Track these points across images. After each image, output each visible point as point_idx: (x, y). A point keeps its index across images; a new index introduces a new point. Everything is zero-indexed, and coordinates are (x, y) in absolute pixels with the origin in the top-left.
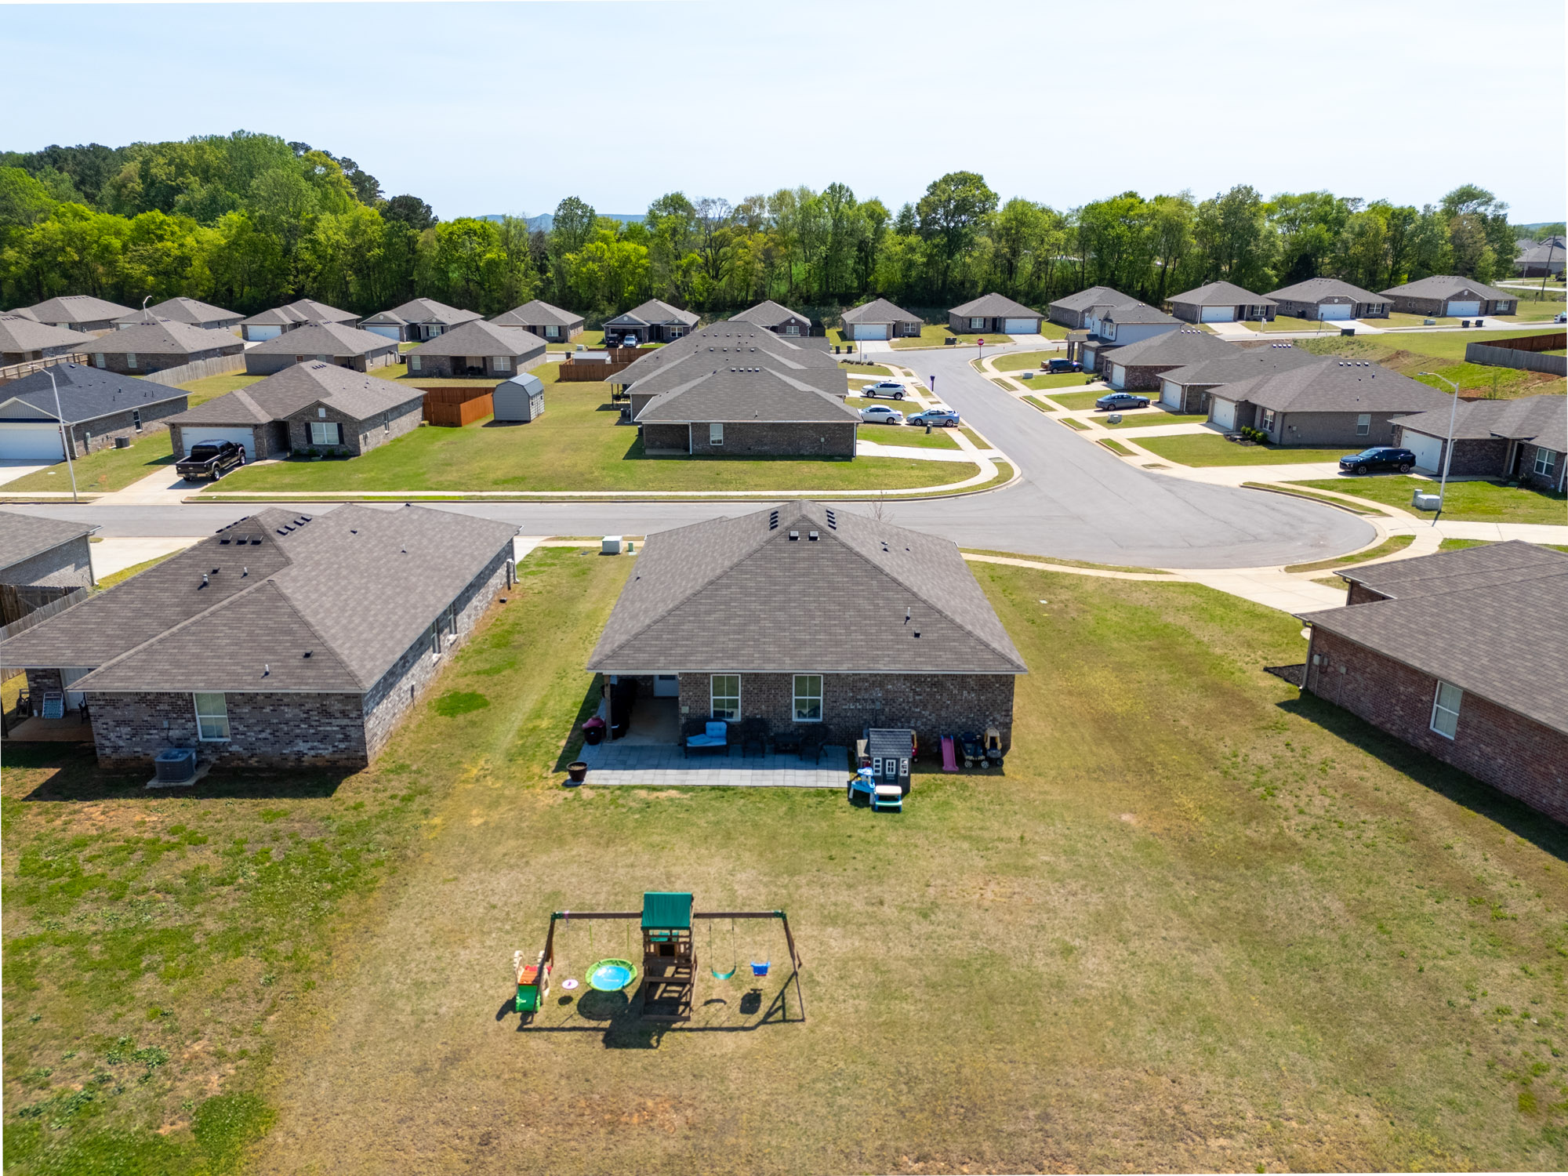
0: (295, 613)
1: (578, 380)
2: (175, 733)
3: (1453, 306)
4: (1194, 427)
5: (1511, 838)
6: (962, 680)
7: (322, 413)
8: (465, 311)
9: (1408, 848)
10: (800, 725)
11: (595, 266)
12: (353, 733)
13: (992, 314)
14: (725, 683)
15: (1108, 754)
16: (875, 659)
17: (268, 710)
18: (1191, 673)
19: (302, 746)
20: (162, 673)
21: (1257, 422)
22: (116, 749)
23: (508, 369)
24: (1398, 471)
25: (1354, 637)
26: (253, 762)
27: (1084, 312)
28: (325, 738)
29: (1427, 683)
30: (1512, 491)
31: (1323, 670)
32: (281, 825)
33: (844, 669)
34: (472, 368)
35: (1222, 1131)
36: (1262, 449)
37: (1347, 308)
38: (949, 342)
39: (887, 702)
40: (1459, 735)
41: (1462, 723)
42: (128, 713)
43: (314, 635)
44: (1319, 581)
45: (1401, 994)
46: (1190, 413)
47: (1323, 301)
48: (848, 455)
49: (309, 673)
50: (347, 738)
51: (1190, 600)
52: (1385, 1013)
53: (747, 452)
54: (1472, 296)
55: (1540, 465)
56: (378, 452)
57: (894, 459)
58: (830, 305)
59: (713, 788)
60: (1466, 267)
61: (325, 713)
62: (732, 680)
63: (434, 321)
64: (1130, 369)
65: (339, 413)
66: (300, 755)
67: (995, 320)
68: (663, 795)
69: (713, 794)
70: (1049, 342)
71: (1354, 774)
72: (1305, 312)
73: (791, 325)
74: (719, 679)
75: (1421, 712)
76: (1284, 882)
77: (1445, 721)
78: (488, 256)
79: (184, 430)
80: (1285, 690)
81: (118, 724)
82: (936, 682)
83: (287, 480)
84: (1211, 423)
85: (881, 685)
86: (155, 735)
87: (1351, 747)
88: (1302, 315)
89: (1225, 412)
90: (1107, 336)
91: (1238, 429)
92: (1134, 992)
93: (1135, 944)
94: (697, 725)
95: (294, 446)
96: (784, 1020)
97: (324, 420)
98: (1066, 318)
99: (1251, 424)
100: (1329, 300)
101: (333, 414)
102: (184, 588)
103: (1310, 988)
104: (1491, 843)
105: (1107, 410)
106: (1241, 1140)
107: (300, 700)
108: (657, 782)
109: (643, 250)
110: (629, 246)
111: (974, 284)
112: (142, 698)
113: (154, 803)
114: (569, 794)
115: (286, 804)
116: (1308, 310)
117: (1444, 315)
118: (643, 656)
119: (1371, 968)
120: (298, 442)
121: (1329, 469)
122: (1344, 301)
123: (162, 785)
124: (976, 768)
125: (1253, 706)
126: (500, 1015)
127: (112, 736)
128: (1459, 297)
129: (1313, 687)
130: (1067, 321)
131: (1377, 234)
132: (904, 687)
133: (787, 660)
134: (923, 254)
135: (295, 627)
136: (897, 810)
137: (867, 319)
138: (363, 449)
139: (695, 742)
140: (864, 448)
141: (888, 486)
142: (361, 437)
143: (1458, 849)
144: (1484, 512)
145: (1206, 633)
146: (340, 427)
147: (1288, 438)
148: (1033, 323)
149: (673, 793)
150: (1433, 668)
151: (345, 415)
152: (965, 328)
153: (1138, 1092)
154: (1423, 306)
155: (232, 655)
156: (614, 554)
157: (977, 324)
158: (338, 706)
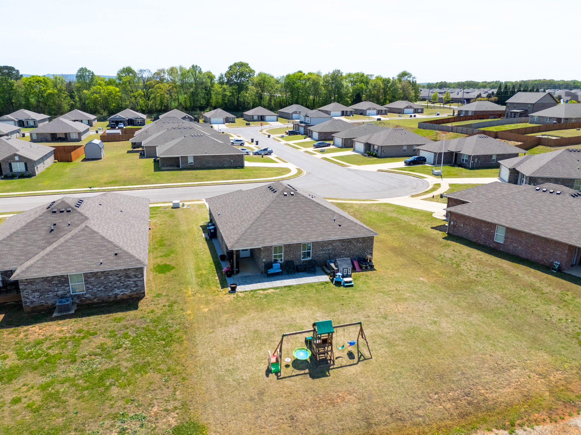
0: (103, 238)
1: (109, 142)
2: (60, 293)
3: (406, 111)
4: (349, 152)
5: (532, 270)
6: (357, 240)
7: (17, 158)
8: (42, 114)
9: (506, 276)
10: (304, 262)
11: (97, 96)
12: (139, 283)
13: (261, 114)
14: (277, 249)
15: (402, 260)
16: (329, 235)
17: (103, 278)
18: (411, 231)
19: (117, 291)
20: (54, 268)
21: (372, 150)
22: (32, 302)
23: (77, 138)
24: (422, 164)
25: (466, 214)
26: (95, 300)
27: (292, 113)
28: (127, 287)
29: (492, 226)
30: (456, 168)
31: (454, 226)
33: (320, 239)
34: (60, 138)
35: (513, 367)
36: (375, 158)
37: (375, 112)
38: (247, 124)
39: (333, 250)
40: (505, 242)
41: (506, 237)
42: (38, 287)
43: (115, 246)
44: (426, 199)
45: (532, 320)
46: (345, 147)
47: (367, 109)
48: (242, 167)
49: (119, 261)
50: (137, 286)
51: (391, 209)
52: (530, 325)
53: (203, 167)
54: (411, 107)
55: (463, 160)
56: (42, 174)
57: (259, 167)
58: (196, 111)
59: (285, 287)
60: (405, 98)
61: (128, 276)
62: (280, 247)
63: (30, 119)
64: (320, 133)
65: (25, 158)
66: (116, 295)
67: (261, 116)
68: (269, 291)
69: (286, 289)
70: (282, 124)
71: (478, 257)
72: (362, 113)
73: (186, 118)
74: (276, 248)
75: (491, 236)
76: (479, 292)
77: (500, 237)
78: (48, 91)
80: (440, 235)
81: (33, 292)
82: (349, 241)
83: (8, 187)
84: (354, 150)
85: (331, 244)
86: (51, 294)
87: (472, 249)
88: (361, 114)
89: (360, 146)
90: (306, 122)
91: (365, 152)
92: (462, 331)
93: (452, 317)
94: (269, 265)
95: (4, 173)
96: (365, 359)
97: (17, 161)
98: (285, 116)
99: (370, 150)
100: (369, 109)
101: (22, 159)
102: (43, 233)
103: (507, 322)
104: (528, 273)
105: (317, 147)
106: (518, 369)
107: (116, 273)
108: (264, 287)
109: (118, 89)
110: (111, 88)
111: (249, 103)
112: (45, 279)
113: (61, 322)
114: (233, 296)
116: (363, 112)
117: (403, 114)
118: (248, 242)
119: (518, 313)
120: (6, 170)
121: (400, 164)
122: (374, 109)
123: (60, 314)
124: (366, 269)
125: (436, 240)
126: (267, 375)
127: (30, 297)
128: (407, 107)
129: (451, 232)
130: (287, 117)
131: (380, 87)
132: (338, 244)
133: (300, 238)
134: (230, 92)
135: (106, 244)
136: (352, 286)
137: (215, 116)
138: (37, 173)
139: (271, 271)
140: (247, 164)
141: (263, 177)
142: (36, 168)
143: (520, 275)
144: (453, 175)
145: (405, 218)
146: (26, 164)
147: (383, 154)
148: (275, 118)
149: (272, 290)
150: (495, 221)
151: (28, 159)
152: (250, 120)
153: (484, 362)
154: (396, 110)
155: (82, 257)
156: (178, 208)
157: (256, 118)
158: (133, 273)
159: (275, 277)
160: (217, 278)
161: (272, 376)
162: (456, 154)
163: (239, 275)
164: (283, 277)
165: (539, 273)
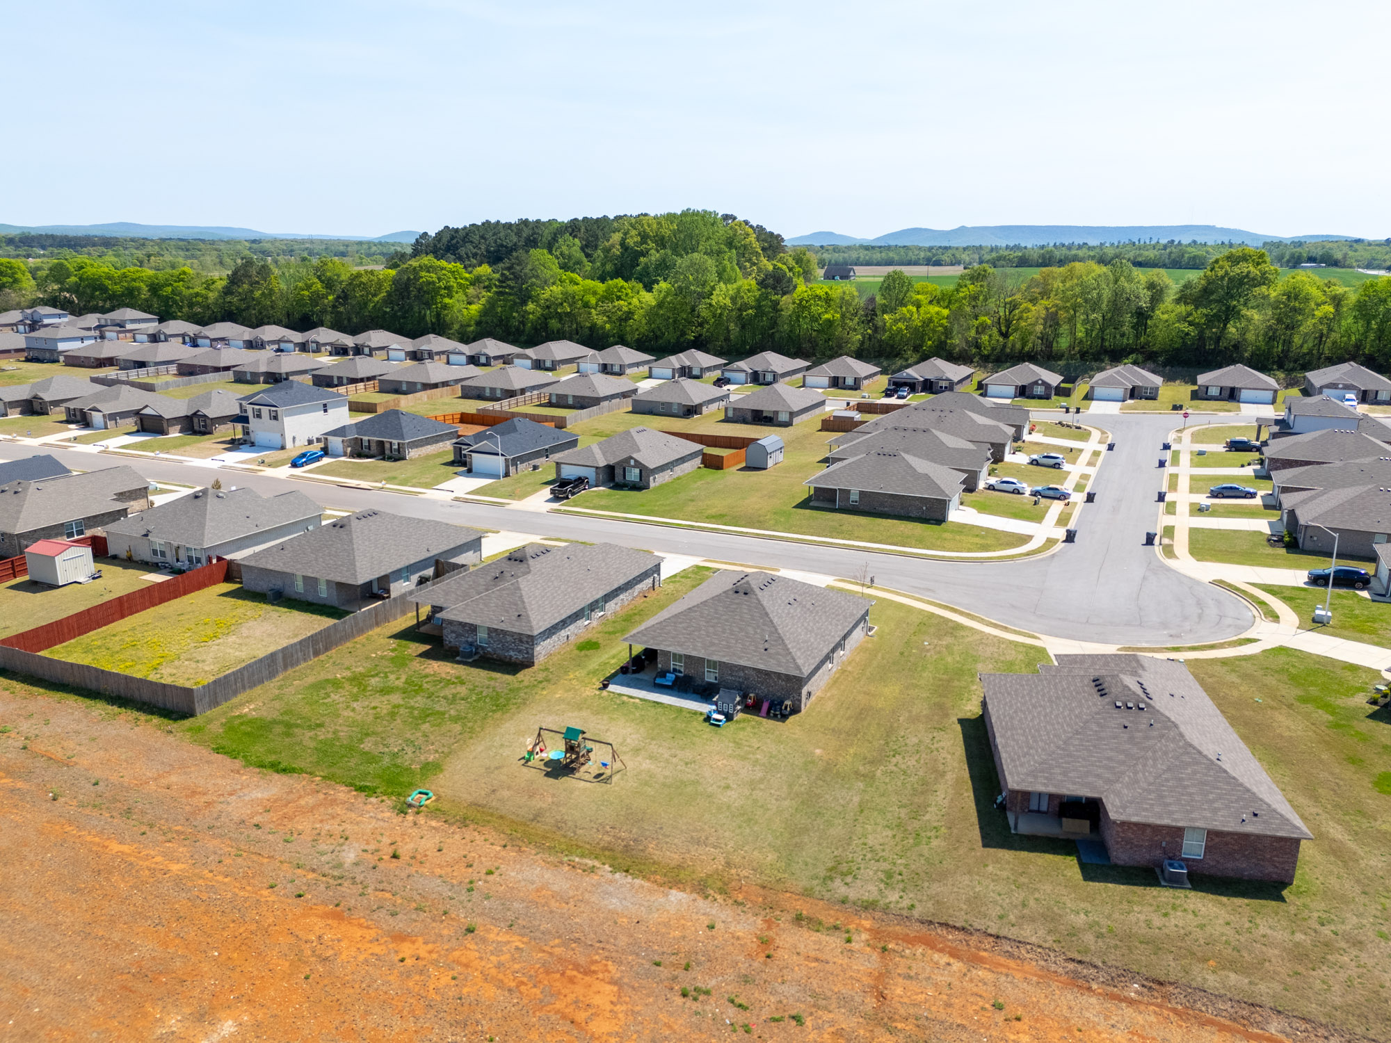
0: (521, 596)
1: (833, 431)
2: (470, 640)
4: (1263, 524)
6: (779, 675)
7: (632, 462)
9: (919, 787)
10: (708, 682)
11: (904, 326)
12: (530, 651)
14: (678, 657)
16: (740, 658)
17: (501, 636)
19: (512, 653)
20: (468, 614)
22: (449, 642)
26: (495, 657)
28: (520, 651)
32: (492, 683)
34: (766, 417)
35: (715, 846)
38: (1176, 408)
42: (455, 629)
43: (525, 608)
48: (938, 520)
49: (518, 623)
50: (527, 653)
53: (874, 511)
59: (654, 702)
61: (521, 641)
62: (680, 656)
63: (772, 369)
65: (641, 463)
66: (511, 656)
67: (1233, 388)
68: (632, 700)
69: (652, 704)
73: (1038, 385)
74: (675, 655)
76: (849, 788)
78: (826, 316)
79: (563, 466)
81: (452, 632)
82: (768, 674)
83: (603, 502)
84: (1279, 521)
85: (743, 671)
86: (463, 639)
87: (960, 744)
91: (1280, 532)
92: (735, 805)
93: (756, 792)
94: (663, 674)
95: (616, 479)
96: (605, 783)
97: (633, 467)
101: (638, 464)
104: (955, 794)
107: (512, 634)
108: (634, 695)
110: (935, 309)
112: (460, 623)
113: (456, 666)
114: (598, 692)
115: (498, 675)
118: (644, 639)
119: (838, 821)
120: (619, 479)
123: (461, 659)
124: (775, 717)
125: (945, 717)
127: (449, 636)
132: (753, 673)
133: (703, 651)
135: (519, 602)
138: (652, 485)
139: (659, 681)
142: (651, 478)
143: (939, 793)
144: (1362, 630)
146: (641, 472)
149: (637, 701)
151: (644, 465)
152: (1200, 394)
155: (494, 611)
157: (1214, 391)
158: (525, 639)
159: (662, 690)
160: (612, 672)
163: (634, 675)
164: (670, 692)
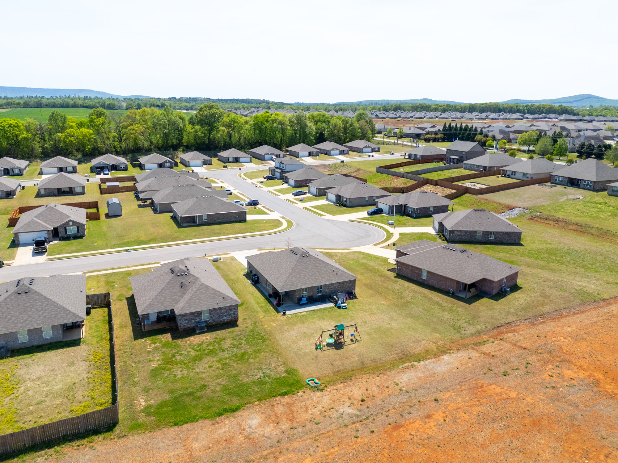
1: (109, 193)
2: (198, 320)
3: (365, 150)
4: (322, 202)
5: (440, 294)
7: (71, 223)
9: (426, 299)
10: (318, 296)
11: (72, 139)
12: (236, 313)
13: (234, 156)
14: (305, 290)
15: (371, 292)
16: (332, 280)
17: (218, 311)
18: (375, 273)
19: (225, 318)
20: (196, 307)
21: (341, 200)
22: (184, 326)
24: (380, 214)
25: (406, 263)
26: (214, 323)
27: (264, 155)
28: (230, 315)
29: (420, 270)
30: (405, 218)
31: (400, 269)
33: (327, 283)
35: (423, 340)
36: (345, 208)
37: (338, 152)
38: (225, 167)
39: (334, 288)
40: (427, 279)
41: (427, 276)
42: (187, 318)
43: (222, 293)
44: (383, 247)
45: (435, 320)
46: (320, 196)
47: (331, 150)
48: (245, 221)
49: (226, 301)
50: (234, 314)
51: (362, 256)
52: (434, 322)
53: (215, 222)
54: (369, 147)
55: (410, 211)
57: (258, 220)
58: (169, 150)
59: (311, 311)
60: (364, 137)
61: (230, 310)
63: (16, 167)
64: (296, 181)
65: (77, 223)
67: (236, 158)
68: (304, 313)
69: (312, 312)
70: (257, 166)
71: (413, 288)
72: (327, 153)
73: (167, 162)
74: (303, 289)
75: (420, 276)
76: (412, 308)
77: (424, 276)
79: (19, 234)
80: (392, 274)
81: (185, 320)
82: (343, 283)
84: (327, 199)
85: (333, 285)
86: (193, 321)
87: (410, 283)
89: (332, 197)
91: (337, 202)
92: (402, 327)
93: (398, 321)
94: (300, 299)
95: (60, 235)
96: (358, 341)
97: (72, 226)
98: (257, 156)
100: (333, 149)
101: (75, 223)
102: (178, 288)
103: (423, 322)
104: (437, 296)
106: (425, 341)
107: (225, 308)
108: (300, 312)
111: (219, 142)
112: (191, 314)
113: (203, 335)
115: (231, 330)
117: (363, 153)
118: (288, 287)
119: (429, 317)
120: (61, 233)
121: (363, 214)
122: (337, 149)
123: (200, 331)
124: (353, 298)
125: (390, 278)
126: (317, 350)
127: (183, 323)
128: (366, 147)
129: (398, 273)
130: (260, 158)
131: (340, 127)
132: (337, 285)
133: (316, 283)
135: (216, 292)
136: (347, 308)
137: (194, 159)
138: (86, 233)
139: (301, 302)
142: (84, 229)
143: (433, 298)
144: (403, 224)
145: (371, 264)
146: (78, 227)
147: (351, 205)
148: (249, 159)
150: (421, 267)
151: (80, 223)
152: (225, 161)
153: (410, 339)
154: (356, 149)
155: (207, 301)
157: (231, 159)
158: (233, 308)
159: (304, 306)
160: (272, 308)
161: (319, 350)
162: (405, 206)
163: (283, 306)
164: (308, 305)
165: (443, 296)
